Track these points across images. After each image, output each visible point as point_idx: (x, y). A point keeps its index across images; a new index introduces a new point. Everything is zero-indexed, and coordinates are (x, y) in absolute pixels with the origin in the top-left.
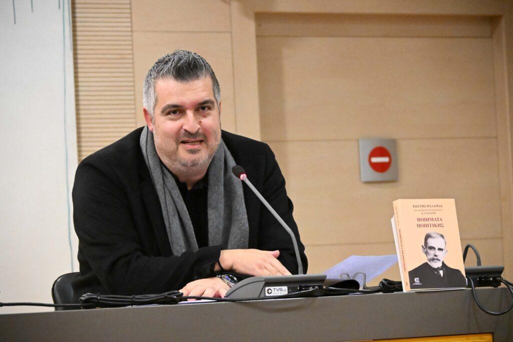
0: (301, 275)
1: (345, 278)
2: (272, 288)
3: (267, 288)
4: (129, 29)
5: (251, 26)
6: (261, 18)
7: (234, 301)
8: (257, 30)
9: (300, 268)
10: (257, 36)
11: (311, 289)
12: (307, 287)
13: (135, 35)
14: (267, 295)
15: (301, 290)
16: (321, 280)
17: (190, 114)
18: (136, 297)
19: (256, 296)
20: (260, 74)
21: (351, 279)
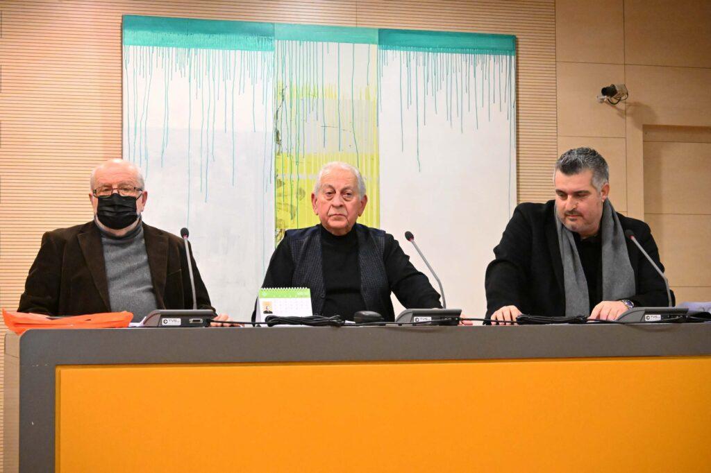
0: (670, 308)
1: (702, 310)
2: (650, 316)
3: (646, 316)
4: (556, 134)
5: (640, 134)
6: (647, 128)
7: (623, 323)
8: (644, 136)
9: (670, 303)
10: (644, 141)
11: (677, 317)
12: (675, 316)
13: (559, 138)
14: (646, 320)
15: (670, 317)
16: (685, 311)
17: (569, 197)
18: (555, 318)
19: (639, 320)
20: (645, 167)
21: (706, 311)
